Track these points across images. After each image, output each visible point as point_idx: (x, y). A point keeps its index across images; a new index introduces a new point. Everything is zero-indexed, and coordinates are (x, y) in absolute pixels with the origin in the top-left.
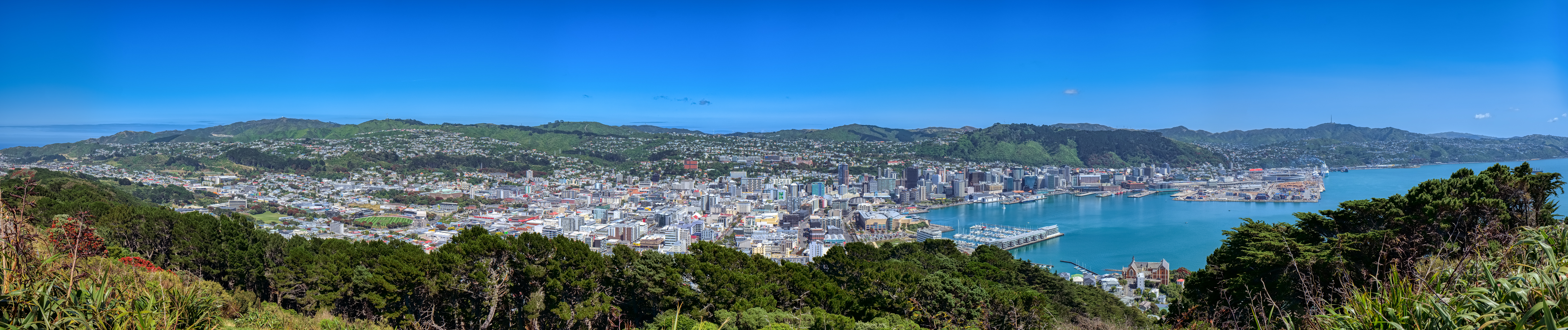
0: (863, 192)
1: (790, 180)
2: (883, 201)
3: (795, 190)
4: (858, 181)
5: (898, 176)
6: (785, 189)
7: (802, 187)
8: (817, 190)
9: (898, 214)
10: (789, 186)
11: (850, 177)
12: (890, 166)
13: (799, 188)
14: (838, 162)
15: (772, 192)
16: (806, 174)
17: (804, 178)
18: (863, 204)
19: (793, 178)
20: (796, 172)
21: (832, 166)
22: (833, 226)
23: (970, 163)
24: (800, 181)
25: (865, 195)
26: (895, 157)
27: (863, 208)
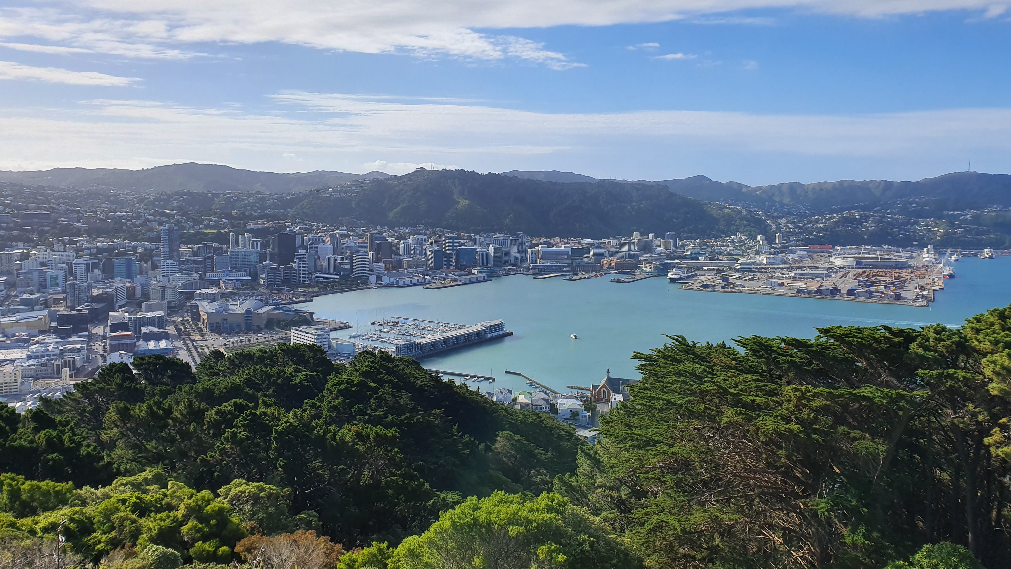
0: (205, 273)
1: (72, 253)
2: (238, 284)
3: (81, 270)
4: (195, 254)
5: (263, 246)
6: (61, 269)
7: (95, 266)
8: (123, 269)
9: (262, 304)
10: (70, 265)
11: (183, 248)
12: (250, 231)
13: (89, 268)
14: (161, 224)
15: (36, 275)
16: (102, 243)
17: (100, 251)
18: (203, 291)
19: (77, 251)
20: (82, 240)
21: (152, 230)
22: (151, 328)
24: (90, 254)
25: (208, 275)
26: (259, 217)
27: (203, 297)
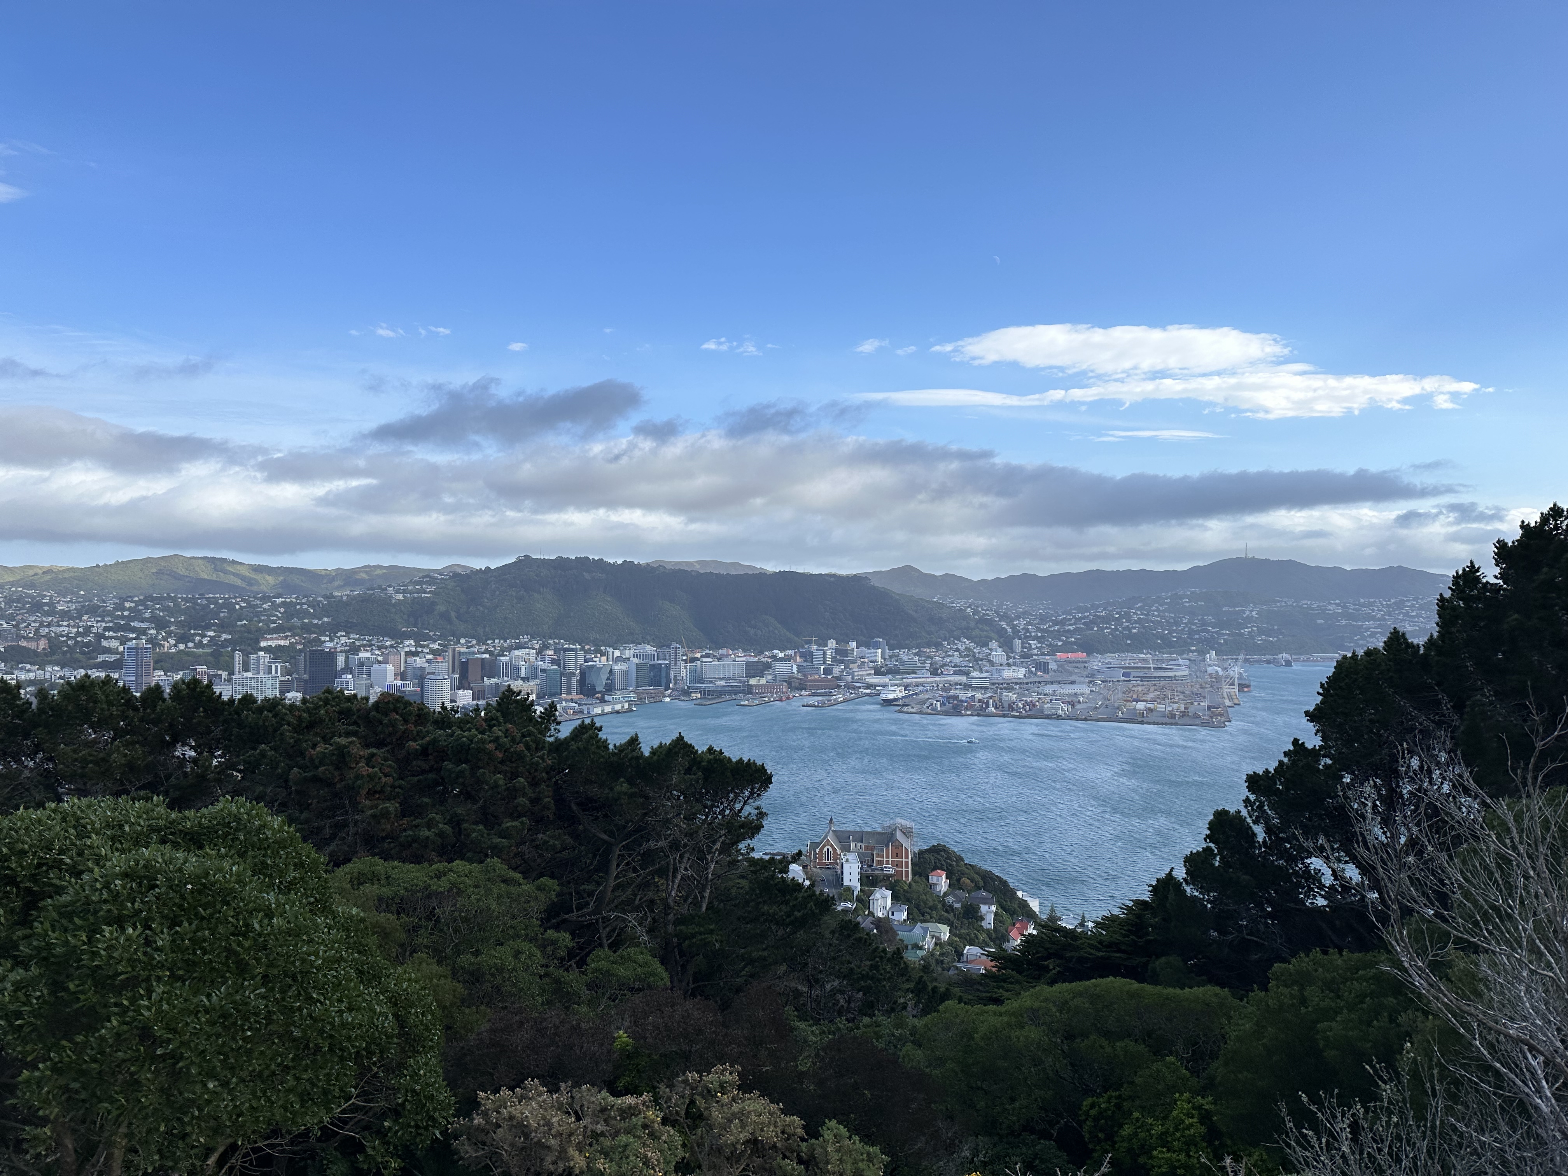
23: (463, 641)
26: (279, 630)
